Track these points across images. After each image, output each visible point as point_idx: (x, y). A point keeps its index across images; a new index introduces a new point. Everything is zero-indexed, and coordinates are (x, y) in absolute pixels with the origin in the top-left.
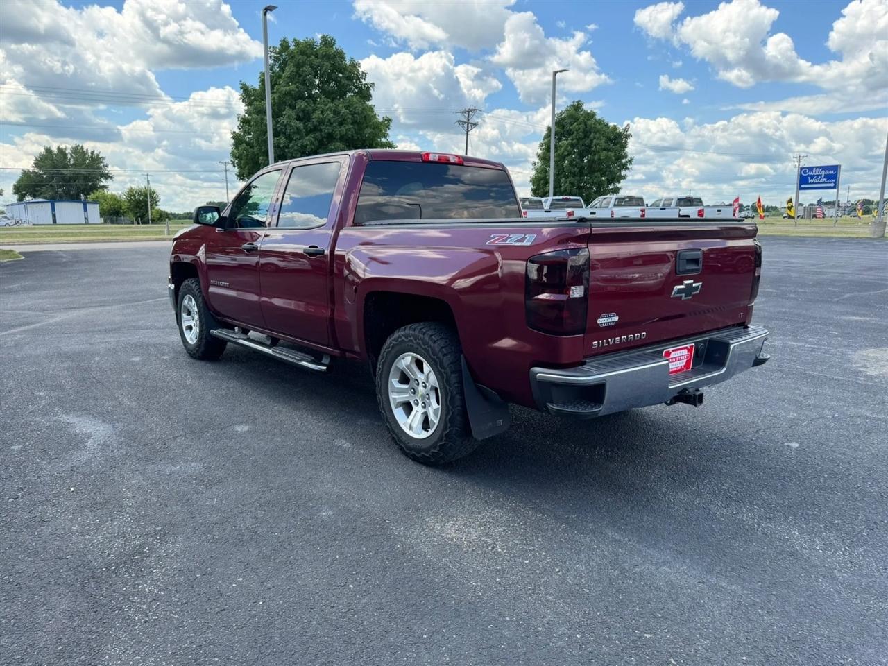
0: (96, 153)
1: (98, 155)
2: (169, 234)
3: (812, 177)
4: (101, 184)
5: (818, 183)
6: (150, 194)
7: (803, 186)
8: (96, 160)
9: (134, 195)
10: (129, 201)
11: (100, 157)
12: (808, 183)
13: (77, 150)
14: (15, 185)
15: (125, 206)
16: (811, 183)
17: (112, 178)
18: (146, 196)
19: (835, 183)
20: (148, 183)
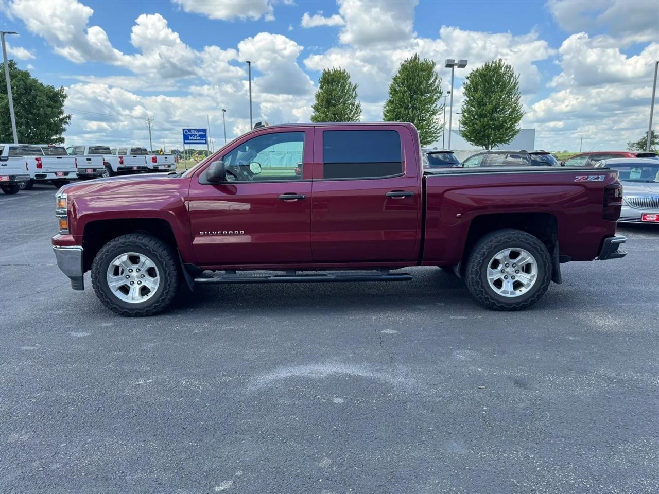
3: (191, 136)
5: (195, 140)
7: (186, 141)
12: (189, 140)
16: (191, 140)
19: (206, 140)
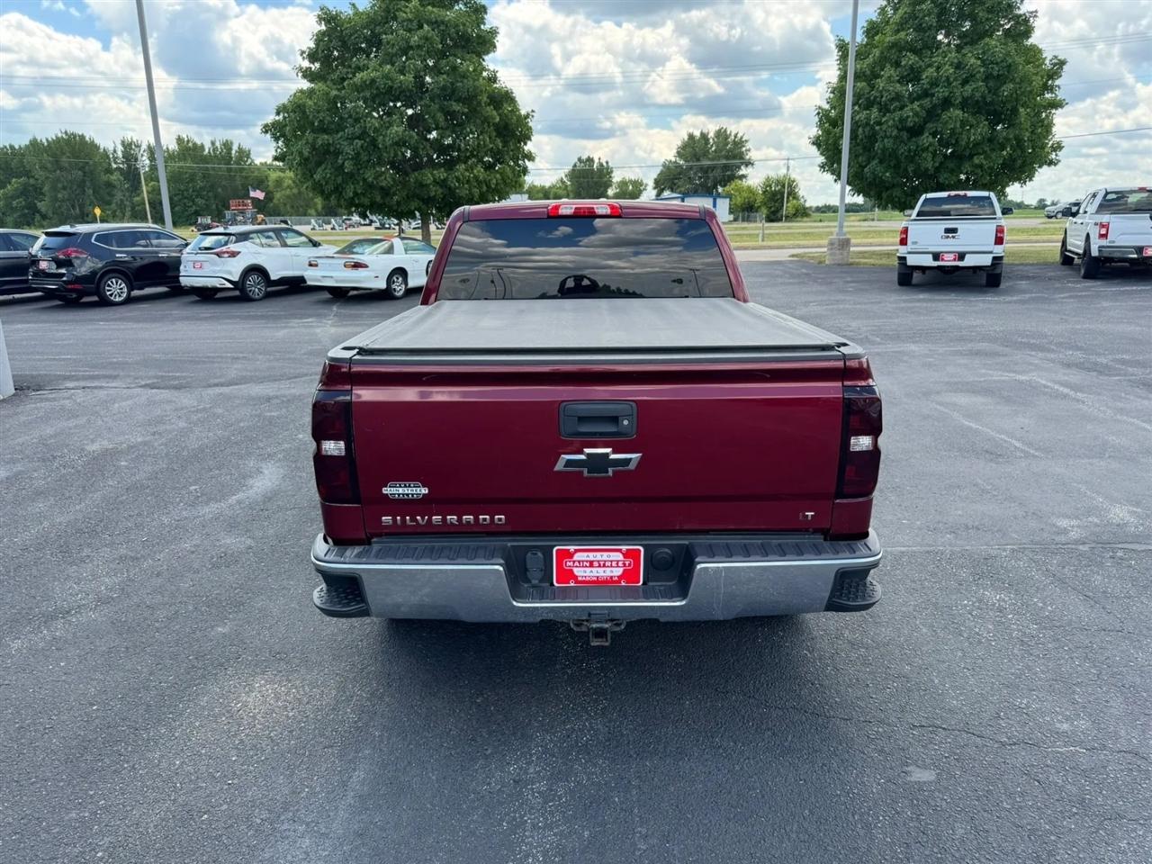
0: (739, 136)
1: (742, 138)
2: (763, 240)
4: (741, 173)
6: (789, 183)
8: (739, 143)
9: (770, 186)
10: (764, 192)
11: (744, 139)
13: (721, 134)
14: (655, 180)
15: (760, 199)
17: (753, 164)
18: (783, 186)
20: (788, 169)
